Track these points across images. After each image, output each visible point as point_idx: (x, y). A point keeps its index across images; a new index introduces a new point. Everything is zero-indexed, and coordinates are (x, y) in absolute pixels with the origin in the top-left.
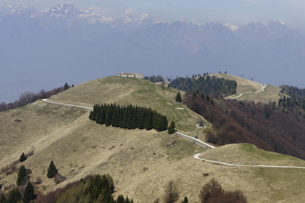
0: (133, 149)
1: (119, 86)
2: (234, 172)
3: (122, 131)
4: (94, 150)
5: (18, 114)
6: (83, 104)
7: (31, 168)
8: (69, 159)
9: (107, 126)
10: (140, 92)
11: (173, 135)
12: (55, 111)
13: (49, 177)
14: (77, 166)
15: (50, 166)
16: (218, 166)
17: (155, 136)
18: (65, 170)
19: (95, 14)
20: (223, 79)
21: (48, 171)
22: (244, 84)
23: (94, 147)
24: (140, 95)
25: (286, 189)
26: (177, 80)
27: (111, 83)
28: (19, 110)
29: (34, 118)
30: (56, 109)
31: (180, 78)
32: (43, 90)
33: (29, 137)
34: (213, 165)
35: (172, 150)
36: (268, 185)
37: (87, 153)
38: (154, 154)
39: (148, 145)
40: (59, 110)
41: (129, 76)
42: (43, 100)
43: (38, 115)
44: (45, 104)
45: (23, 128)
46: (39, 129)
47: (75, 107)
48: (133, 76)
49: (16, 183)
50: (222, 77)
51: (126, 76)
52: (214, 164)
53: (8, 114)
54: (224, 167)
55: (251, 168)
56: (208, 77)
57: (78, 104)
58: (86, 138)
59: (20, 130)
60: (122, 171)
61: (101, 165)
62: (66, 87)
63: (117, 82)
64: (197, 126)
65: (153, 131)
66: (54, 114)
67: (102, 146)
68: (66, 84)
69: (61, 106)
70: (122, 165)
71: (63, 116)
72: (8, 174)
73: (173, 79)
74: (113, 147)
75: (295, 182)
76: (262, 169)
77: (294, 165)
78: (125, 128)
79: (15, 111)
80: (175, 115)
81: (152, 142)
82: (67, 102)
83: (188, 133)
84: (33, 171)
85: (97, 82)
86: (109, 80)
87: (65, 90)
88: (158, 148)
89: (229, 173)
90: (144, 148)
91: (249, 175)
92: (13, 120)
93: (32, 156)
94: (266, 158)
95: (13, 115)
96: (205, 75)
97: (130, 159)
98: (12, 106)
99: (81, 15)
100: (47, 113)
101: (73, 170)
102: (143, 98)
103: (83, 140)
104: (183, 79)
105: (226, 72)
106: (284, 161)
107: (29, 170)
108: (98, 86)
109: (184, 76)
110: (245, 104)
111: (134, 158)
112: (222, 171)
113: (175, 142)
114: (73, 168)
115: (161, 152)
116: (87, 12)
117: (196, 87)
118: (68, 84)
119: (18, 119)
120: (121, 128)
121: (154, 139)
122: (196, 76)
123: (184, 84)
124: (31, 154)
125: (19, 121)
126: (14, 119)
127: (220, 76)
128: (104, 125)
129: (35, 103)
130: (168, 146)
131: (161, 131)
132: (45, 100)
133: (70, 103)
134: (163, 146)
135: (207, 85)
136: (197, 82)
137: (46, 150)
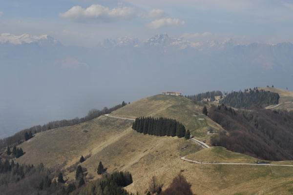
0: (157, 152)
1: (161, 102)
2: (201, 169)
3: (155, 137)
4: (133, 153)
5: (86, 126)
6: (133, 117)
7: (87, 167)
8: (114, 160)
9: (145, 134)
10: (173, 107)
11: (188, 140)
12: (113, 123)
13: (99, 174)
14: (119, 165)
15: (99, 165)
16: (191, 164)
17: (175, 141)
18: (110, 169)
19: (185, 41)
20: (269, 92)
21: (98, 169)
22: (286, 95)
23: (133, 151)
24: (173, 109)
25: (232, 180)
26: (232, 93)
27: (155, 100)
28: (87, 123)
29: (97, 129)
30: (114, 121)
31: (234, 92)
32: (106, 108)
33: (92, 143)
34: (189, 164)
35: (184, 152)
36: (222, 178)
37: (128, 155)
38: (171, 155)
39: (169, 148)
40: (115, 122)
41: (171, 94)
42: (105, 115)
43: (101, 126)
44: (106, 118)
45: (89, 137)
46: (100, 137)
47: (127, 120)
48: (174, 94)
49: (75, 179)
50: (269, 90)
51: (169, 94)
52: (190, 162)
53: (79, 126)
54: (195, 165)
55: (213, 165)
56: (257, 91)
57: (130, 118)
58: (128, 144)
59: (86, 138)
60: (147, 169)
61: (134, 164)
62: (124, 104)
63: (160, 99)
64: (208, 133)
65: (176, 138)
66: (112, 125)
67: (139, 149)
68: (124, 102)
69: (117, 119)
70: (148, 164)
71: (118, 127)
72: (71, 172)
73: (228, 93)
74: (146, 150)
75: (241, 175)
76: (221, 166)
77: (246, 162)
78: (157, 135)
79: (84, 124)
80: (196, 125)
81: (172, 146)
82: (122, 116)
83: (199, 138)
84: (88, 169)
85: (146, 99)
86: (156, 98)
87: (123, 106)
88: (175, 151)
89: (197, 169)
90: (165, 151)
91: (210, 171)
92: (82, 131)
93: (89, 158)
94: (228, 157)
95: (82, 127)
96: (255, 89)
97: (154, 159)
98: (83, 120)
99: (174, 43)
100: (107, 125)
101: (116, 169)
102: (174, 112)
103: (126, 145)
104: (237, 93)
105: (273, 86)
106: (239, 159)
107: (86, 168)
108: (147, 102)
109: (237, 90)
110: (278, 113)
111: (157, 159)
112: (193, 168)
113: (187, 146)
114: (116, 167)
115: (176, 154)
116: (179, 39)
117: (246, 99)
118: (125, 102)
119: (86, 130)
120: (155, 135)
121: (174, 144)
122: (247, 90)
123: (238, 97)
124: (89, 156)
125: (86, 131)
126: (84, 130)
127: (267, 90)
128: (143, 134)
129: (99, 118)
130: (182, 149)
131: (181, 137)
132: (107, 115)
133: (124, 117)
134: (178, 149)
135: (255, 97)
136: (248, 95)
137: (100, 154)
